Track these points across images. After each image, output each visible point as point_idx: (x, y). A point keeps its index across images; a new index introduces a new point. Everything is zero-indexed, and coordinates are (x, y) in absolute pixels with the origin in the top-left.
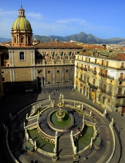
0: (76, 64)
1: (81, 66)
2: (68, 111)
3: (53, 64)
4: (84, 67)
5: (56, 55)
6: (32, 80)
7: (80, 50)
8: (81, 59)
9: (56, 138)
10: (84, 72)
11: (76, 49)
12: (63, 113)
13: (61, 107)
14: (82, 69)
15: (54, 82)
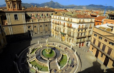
0: (52, 21)
1: (55, 22)
2: (51, 49)
3: (38, 22)
4: (57, 22)
5: (39, 16)
6: (25, 32)
7: (53, 12)
8: (55, 18)
9: (48, 64)
10: (57, 25)
11: (51, 11)
12: (49, 50)
13: (48, 47)
14: (56, 24)
15: (39, 32)
